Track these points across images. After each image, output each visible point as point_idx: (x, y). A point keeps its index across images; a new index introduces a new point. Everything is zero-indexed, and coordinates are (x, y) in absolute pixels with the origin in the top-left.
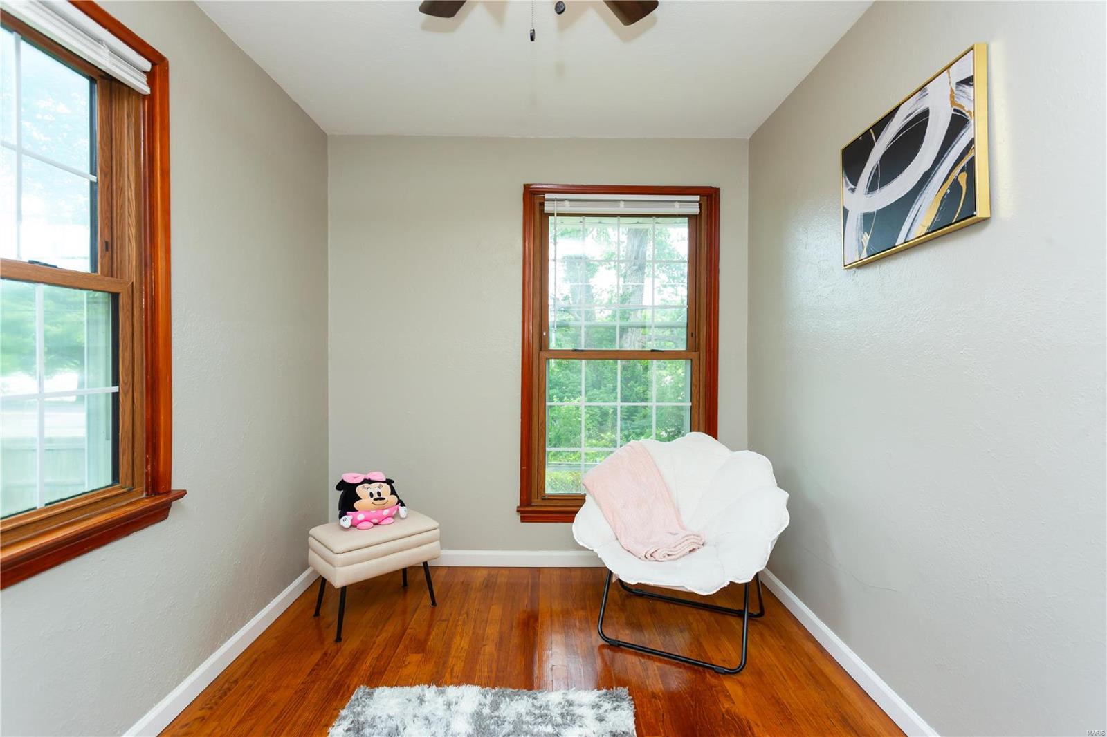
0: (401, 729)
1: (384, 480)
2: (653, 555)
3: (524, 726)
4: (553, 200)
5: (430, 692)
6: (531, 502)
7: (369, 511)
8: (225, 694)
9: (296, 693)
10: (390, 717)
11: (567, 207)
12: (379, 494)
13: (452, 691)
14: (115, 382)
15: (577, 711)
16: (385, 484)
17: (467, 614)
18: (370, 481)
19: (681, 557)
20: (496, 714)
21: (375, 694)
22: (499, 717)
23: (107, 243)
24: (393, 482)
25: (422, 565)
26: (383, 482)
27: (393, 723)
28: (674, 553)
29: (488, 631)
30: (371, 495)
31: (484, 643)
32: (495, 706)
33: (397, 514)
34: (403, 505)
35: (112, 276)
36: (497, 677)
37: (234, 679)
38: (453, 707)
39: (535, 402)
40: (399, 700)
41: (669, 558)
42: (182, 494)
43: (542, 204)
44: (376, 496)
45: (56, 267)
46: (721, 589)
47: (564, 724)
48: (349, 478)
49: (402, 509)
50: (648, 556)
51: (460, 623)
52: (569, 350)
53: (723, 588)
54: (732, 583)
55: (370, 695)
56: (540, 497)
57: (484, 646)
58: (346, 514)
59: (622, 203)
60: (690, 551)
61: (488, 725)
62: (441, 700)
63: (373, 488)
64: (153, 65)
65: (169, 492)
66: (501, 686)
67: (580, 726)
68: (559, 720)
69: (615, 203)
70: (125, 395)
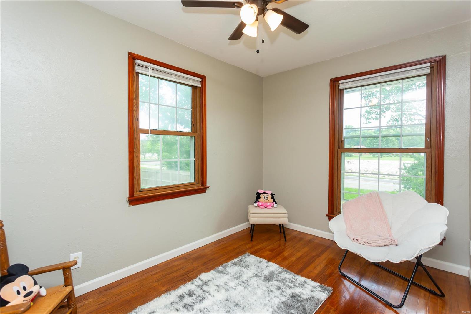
0: (250, 265)
1: (271, 193)
2: (358, 240)
3: (285, 281)
4: (343, 83)
5: (264, 261)
6: (334, 213)
7: (263, 203)
8: (220, 243)
9: (234, 249)
10: (249, 262)
11: (350, 85)
12: (267, 198)
13: (270, 263)
14: (195, 158)
15: (306, 285)
16: (270, 195)
17: (294, 247)
18: (265, 193)
19: (377, 246)
20: (279, 274)
21: (250, 256)
22: (279, 275)
23: (194, 125)
24: (274, 195)
25: (279, 225)
26: (270, 194)
27: (249, 264)
28: (371, 243)
29: (297, 254)
30: (264, 197)
31: (293, 256)
32: (280, 273)
33: (273, 206)
34: (276, 203)
35: (195, 132)
36: (289, 266)
37: (223, 241)
38: (267, 267)
39: (336, 171)
40: (255, 260)
41: (368, 244)
42: (208, 187)
43: (339, 86)
44: (266, 198)
45: (182, 132)
46: (381, 262)
47: (298, 286)
48: (260, 191)
49: (275, 205)
50: (355, 239)
51: (290, 248)
52: (353, 149)
53: (383, 262)
54: (387, 261)
55: (249, 255)
56: (338, 212)
57: (292, 257)
58: (256, 202)
59: (380, 77)
60: (385, 245)
61: (274, 276)
62: (266, 264)
63: (266, 196)
64: (202, 79)
65: (206, 186)
66: (286, 269)
67: (303, 289)
68: (297, 285)
69: (375, 78)
70: (197, 161)
